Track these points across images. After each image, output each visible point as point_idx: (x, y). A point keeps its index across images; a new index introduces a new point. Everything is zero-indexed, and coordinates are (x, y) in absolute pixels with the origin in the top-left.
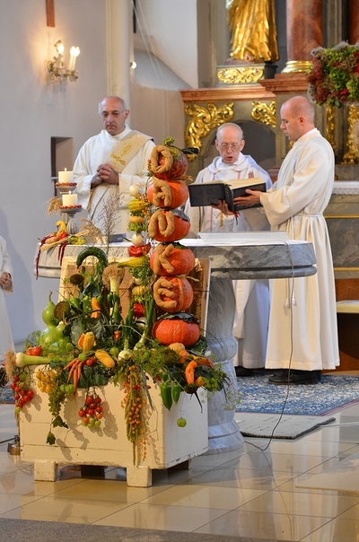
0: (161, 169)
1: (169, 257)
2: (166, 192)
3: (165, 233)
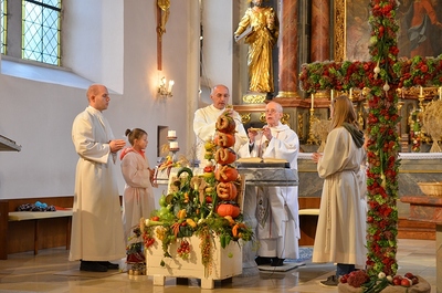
1: (225, 172)
2: (224, 139)
3: (223, 160)
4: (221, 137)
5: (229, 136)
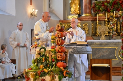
0: (59, 29)
1: (60, 48)
3: (59, 43)
4: (58, 34)
5: (61, 33)
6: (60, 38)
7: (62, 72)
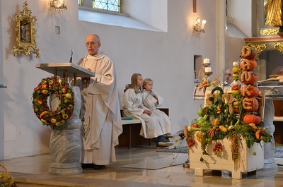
0: (246, 55)
1: (249, 89)
2: (248, 64)
3: (247, 80)
4: (245, 63)
5: (251, 61)
6: (248, 71)
7: (252, 132)
